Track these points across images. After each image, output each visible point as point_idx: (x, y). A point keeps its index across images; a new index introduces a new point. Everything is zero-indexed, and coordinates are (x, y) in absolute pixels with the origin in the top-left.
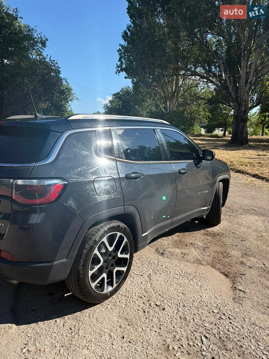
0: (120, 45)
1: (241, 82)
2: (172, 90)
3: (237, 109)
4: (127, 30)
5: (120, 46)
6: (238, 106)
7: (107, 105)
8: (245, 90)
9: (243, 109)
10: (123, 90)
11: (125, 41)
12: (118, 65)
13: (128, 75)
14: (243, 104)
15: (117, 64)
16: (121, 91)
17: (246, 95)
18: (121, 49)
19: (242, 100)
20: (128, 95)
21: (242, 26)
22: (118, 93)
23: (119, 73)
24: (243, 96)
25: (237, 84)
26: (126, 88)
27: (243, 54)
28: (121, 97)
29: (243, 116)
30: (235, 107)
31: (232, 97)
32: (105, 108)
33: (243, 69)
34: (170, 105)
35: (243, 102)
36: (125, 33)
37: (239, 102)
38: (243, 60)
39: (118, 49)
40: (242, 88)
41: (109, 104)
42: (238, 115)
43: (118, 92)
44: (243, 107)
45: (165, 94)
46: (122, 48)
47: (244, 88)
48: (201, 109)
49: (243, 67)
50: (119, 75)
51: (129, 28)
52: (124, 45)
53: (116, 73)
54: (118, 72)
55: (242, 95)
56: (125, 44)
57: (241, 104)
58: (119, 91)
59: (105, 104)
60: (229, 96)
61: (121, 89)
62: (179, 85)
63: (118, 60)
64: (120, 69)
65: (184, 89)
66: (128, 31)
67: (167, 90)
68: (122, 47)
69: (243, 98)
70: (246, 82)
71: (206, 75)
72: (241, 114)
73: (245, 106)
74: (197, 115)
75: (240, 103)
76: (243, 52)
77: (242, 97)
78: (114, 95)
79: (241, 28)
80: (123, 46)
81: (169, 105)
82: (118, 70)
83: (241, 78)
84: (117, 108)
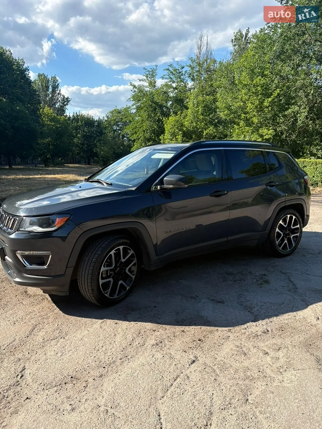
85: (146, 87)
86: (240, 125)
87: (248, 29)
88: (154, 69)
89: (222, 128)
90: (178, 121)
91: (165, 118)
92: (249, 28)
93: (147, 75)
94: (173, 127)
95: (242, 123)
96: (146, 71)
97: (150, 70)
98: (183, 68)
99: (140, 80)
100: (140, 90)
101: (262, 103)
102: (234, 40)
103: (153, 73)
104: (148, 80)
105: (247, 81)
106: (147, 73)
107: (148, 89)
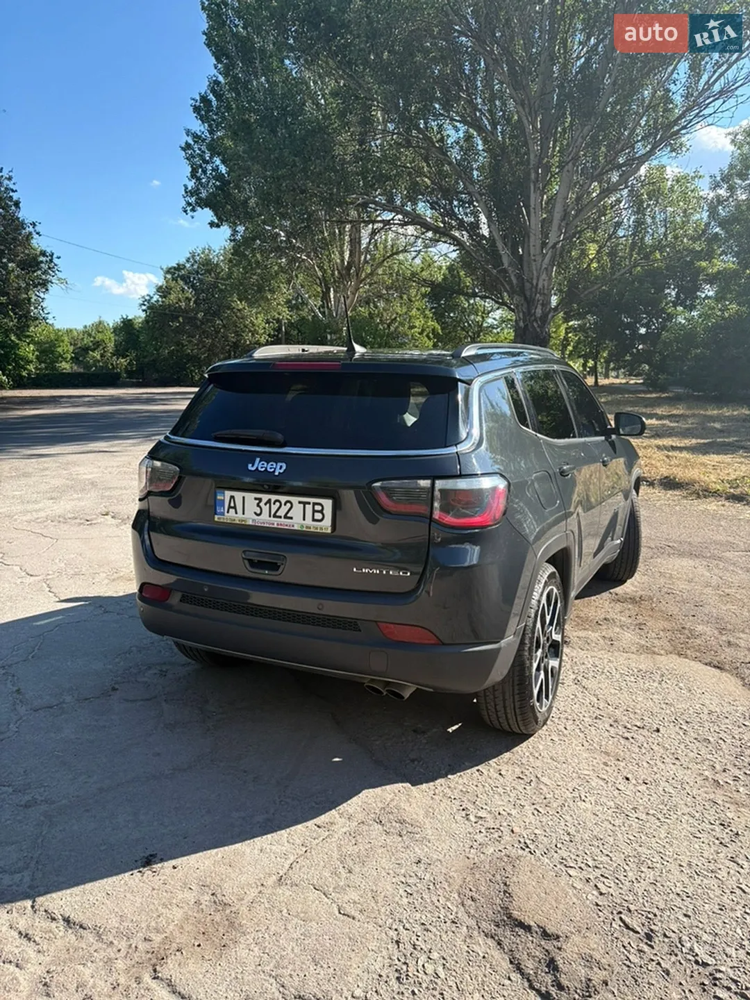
0: (188, 132)
1: (531, 244)
2: (342, 261)
3: (524, 313)
4: (209, 91)
5: (188, 135)
6: (525, 305)
7: (152, 298)
8: (541, 265)
9: (539, 312)
10: (193, 256)
11: (203, 123)
12: (190, 188)
13: (219, 219)
14: (538, 301)
15: (186, 188)
16: (188, 260)
17: (544, 276)
18: (193, 143)
19: (536, 289)
20: (209, 271)
21: (530, 104)
22: (179, 267)
23: (193, 210)
24: (538, 280)
25: (520, 250)
26: (203, 253)
27: (533, 176)
28: (190, 278)
29: (538, 330)
30: (517, 306)
31: (510, 282)
32: (144, 308)
33: (535, 213)
34: (337, 300)
35: (538, 295)
36: (204, 99)
37: (528, 294)
38: (534, 192)
39: (183, 145)
40: (535, 261)
41: (156, 298)
42: (526, 326)
43: (181, 263)
44: (539, 307)
45: (324, 272)
46: (195, 142)
47: (539, 258)
48: (414, 312)
49: (534, 209)
50: (193, 217)
51: (214, 86)
52: (199, 134)
53: (185, 211)
54: (189, 209)
55: (535, 277)
56: (203, 130)
57: (534, 299)
58: (182, 261)
59: (143, 297)
60: (502, 279)
61: (189, 255)
62: (360, 247)
63: (189, 175)
64: (196, 200)
65: (373, 259)
66: (211, 97)
67: (330, 261)
68: (194, 137)
69: (537, 284)
70: (544, 245)
71: (442, 225)
72: (535, 324)
73: (543, 305)
74: (407, 326)
75: (531, 296)
76: (532, 171)
77: (535, 282)
78: (168, 271)
79: (527, 110)
80: (196, 137)
81: (335, 302)
82: (189, 204)
83: (531, 234)
84: (180, 306)
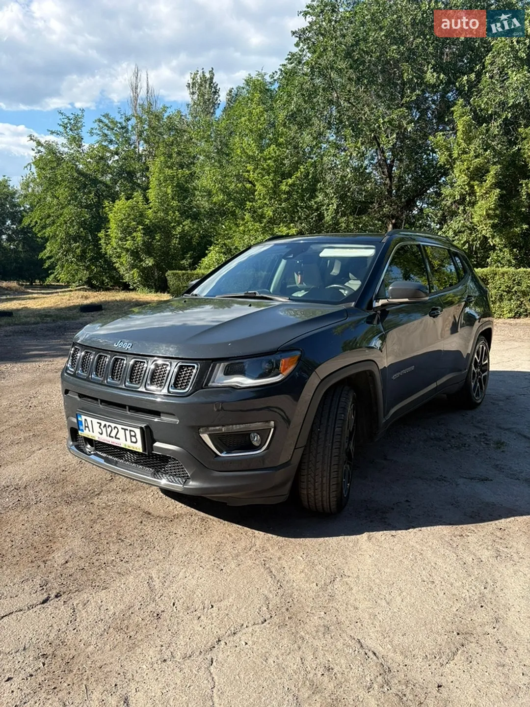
85: (63, 145)
86: (245, 219)
87: (211, 69)
88: (78, 115)
89: (208, 222)
90: (132, 208)
91: (109, 203)
92: (213, 69)
93: (67, 124)
94: (127, 218)
95: (247, 216)
96: (64, 117)
97: (72, 117)
98: (128, 120)
99: (52, 133)
100: (51, 149)
101: (276, 185)
102: (191, 85)
103: (77, 122)
104: (67, 132)
105: (253, 150)
106: (66, 121)
107: (66, 150)
